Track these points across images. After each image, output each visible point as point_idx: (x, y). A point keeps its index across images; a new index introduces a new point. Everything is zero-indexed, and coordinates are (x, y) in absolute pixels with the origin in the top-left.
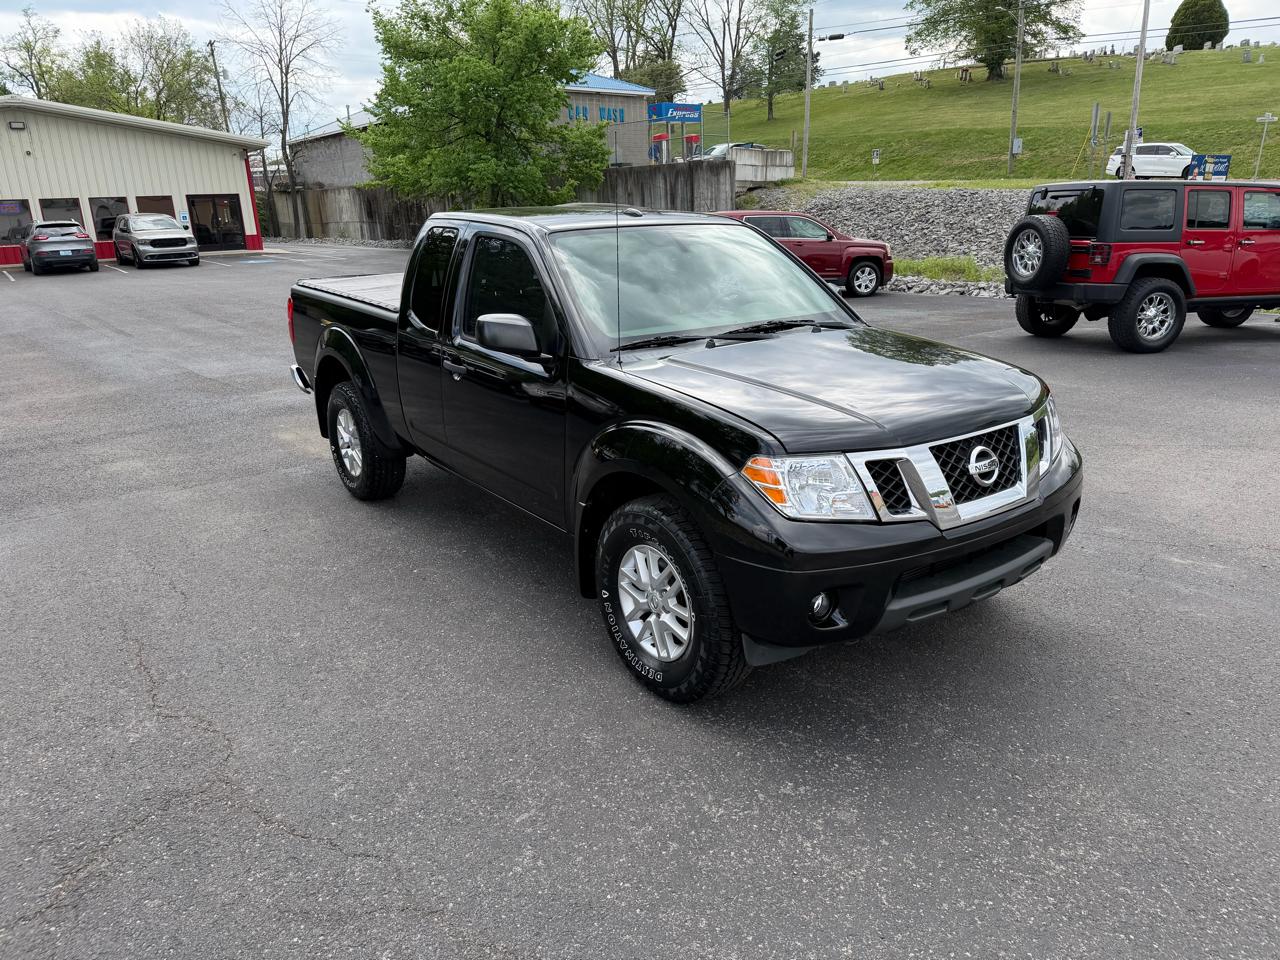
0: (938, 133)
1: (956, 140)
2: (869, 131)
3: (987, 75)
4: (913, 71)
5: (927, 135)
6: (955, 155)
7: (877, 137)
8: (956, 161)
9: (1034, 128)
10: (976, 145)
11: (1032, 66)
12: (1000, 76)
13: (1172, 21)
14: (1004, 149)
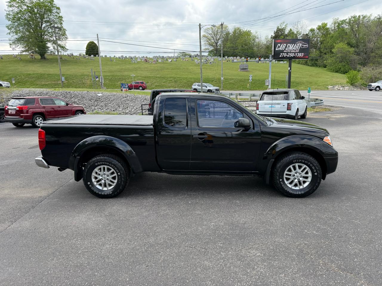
0: (34, 74)
1: (40, 77)
2: (6, 72)
3: (40, 58)
4: (12, 54)
5: (30, 74)
6: (42, 81)
7: (10, 74)
8: (43, 83)
9: (65, 74)
10: (48, 78)
11: (53, 56)
12: (45, 58)
13: (86, 48)
14: (58, 80)
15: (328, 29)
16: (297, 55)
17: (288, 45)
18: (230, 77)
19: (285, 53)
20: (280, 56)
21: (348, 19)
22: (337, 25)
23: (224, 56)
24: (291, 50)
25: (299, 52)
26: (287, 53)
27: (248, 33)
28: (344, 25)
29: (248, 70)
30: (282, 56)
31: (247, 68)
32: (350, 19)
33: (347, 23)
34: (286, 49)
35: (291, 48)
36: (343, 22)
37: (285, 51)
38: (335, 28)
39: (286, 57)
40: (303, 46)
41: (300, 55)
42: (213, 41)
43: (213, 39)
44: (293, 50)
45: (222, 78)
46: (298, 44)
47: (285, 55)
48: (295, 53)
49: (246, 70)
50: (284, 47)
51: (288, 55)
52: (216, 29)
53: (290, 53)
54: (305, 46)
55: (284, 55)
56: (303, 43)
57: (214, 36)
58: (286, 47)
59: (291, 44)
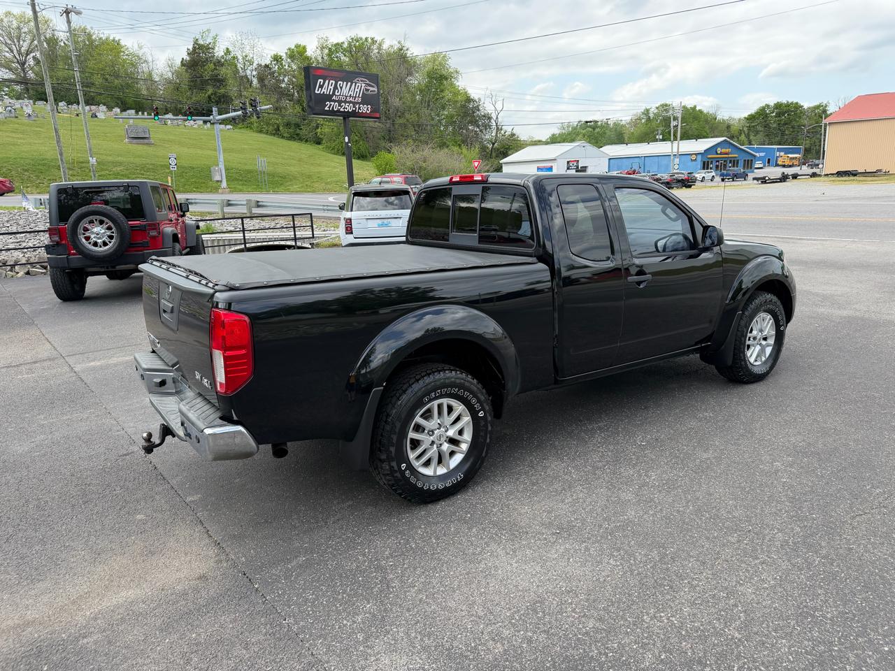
15: (308, 58)
16: (359, 108)
17: (339, 82)
18: (110, 158)
19: (335, 101)
20: (327, 108)
21: (346, 44)
22: (326, 51)
23: (56, 101)
24: (346, 97)
25: (363, 102)
26: (340, 102)
27: (115, 47)
28: (340, 54)
29: (152, 141)
30: (329, 107)
31: (147, 136)
32: (350, 44)
33: (345, 50)
34: (336, 93)
35: (345, 91)
36: (339, 46)
37: (334, 98)
38: (323, 58)
39: (338, 111)
40: (367, 90)
41: (365, 109)
42: (7, 55)
43: (7, 49)
44: (350, 96)
45: (90, 159)
46: (357, 84)
47: (336, 106)
48: (354, 104)
49: (146, 141)
50: (332, 88)
51: (341, 107)
52: (15, 24)
53: (345, 102)
54: (371, 89)
55: (333, 107)
56: (368, 82)
57: (9, 42)
58: (336, 88)
59: (345, 83)
